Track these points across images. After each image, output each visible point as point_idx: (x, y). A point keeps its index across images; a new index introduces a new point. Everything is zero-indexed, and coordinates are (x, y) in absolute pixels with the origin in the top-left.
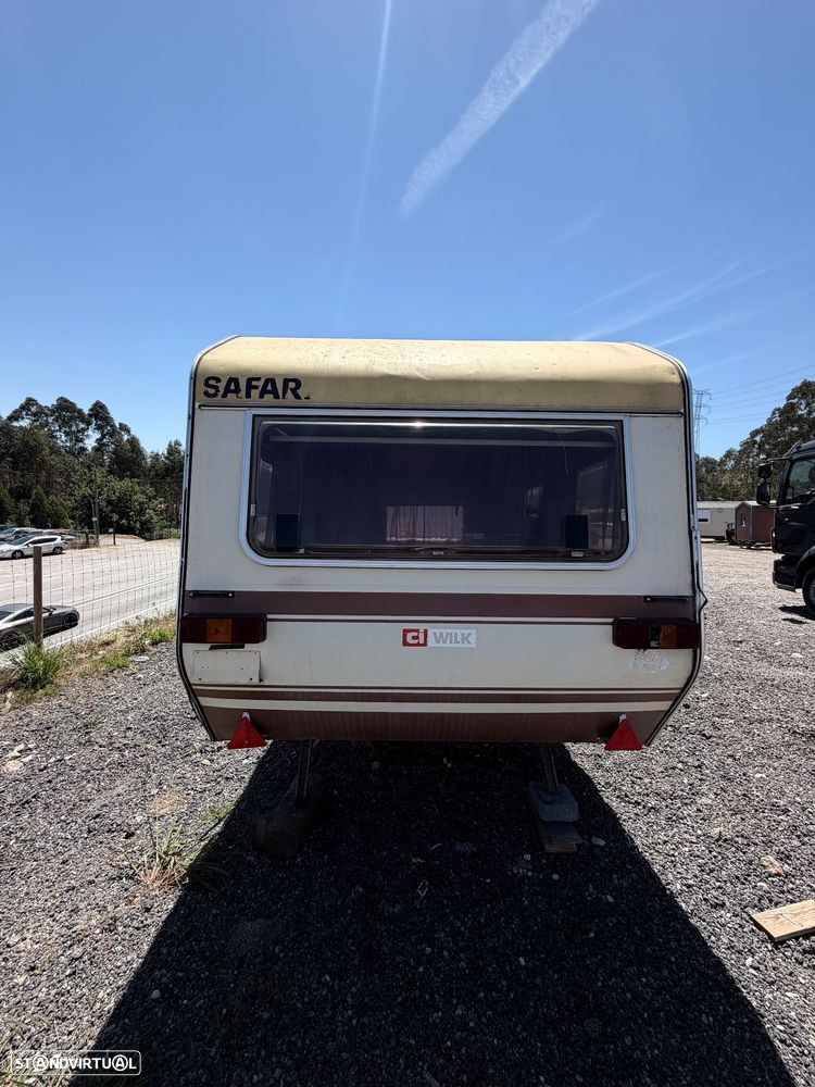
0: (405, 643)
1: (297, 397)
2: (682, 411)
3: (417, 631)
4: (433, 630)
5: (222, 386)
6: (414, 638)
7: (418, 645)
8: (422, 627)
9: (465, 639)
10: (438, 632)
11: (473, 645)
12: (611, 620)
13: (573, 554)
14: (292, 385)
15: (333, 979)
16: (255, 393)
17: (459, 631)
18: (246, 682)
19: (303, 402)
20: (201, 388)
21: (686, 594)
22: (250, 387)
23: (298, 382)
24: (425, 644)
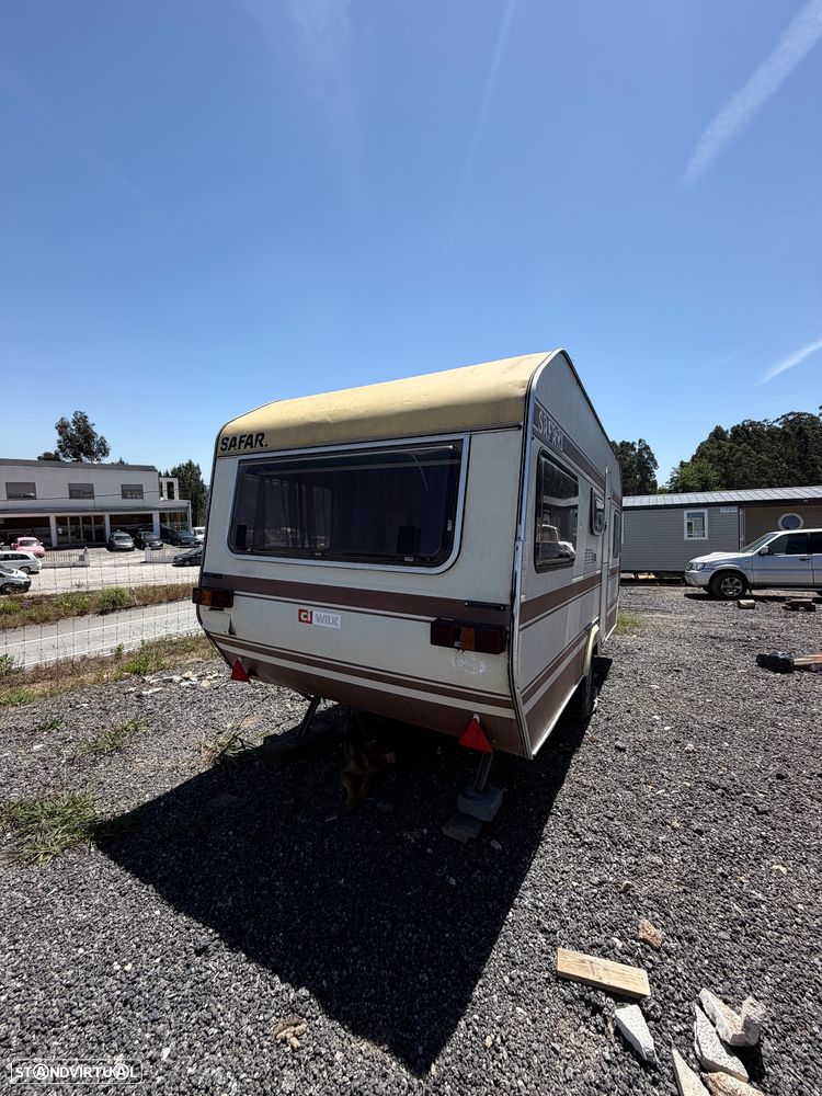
0: (300, 620)
1: (262, 445)
2: (522, 424)
3: (306, 611)
4: (317, 613)
5: (229, 443)
6: (305, 616)
7: (306, 622)
8: (309, 608)
9: (334, 621)
10: (319, 613)
11: (339, 627)
12: (433, 619)
13: (406, 559)
14: (260, 437)
15: (234, 835)
16: (243, 445)
17: (332, 615)
18: (222, 633)
19: (264, 449)
20: (220, 445)
21: (504, 603)
22: (241, 442)
23: (263, 435)
24: (311, 622)
